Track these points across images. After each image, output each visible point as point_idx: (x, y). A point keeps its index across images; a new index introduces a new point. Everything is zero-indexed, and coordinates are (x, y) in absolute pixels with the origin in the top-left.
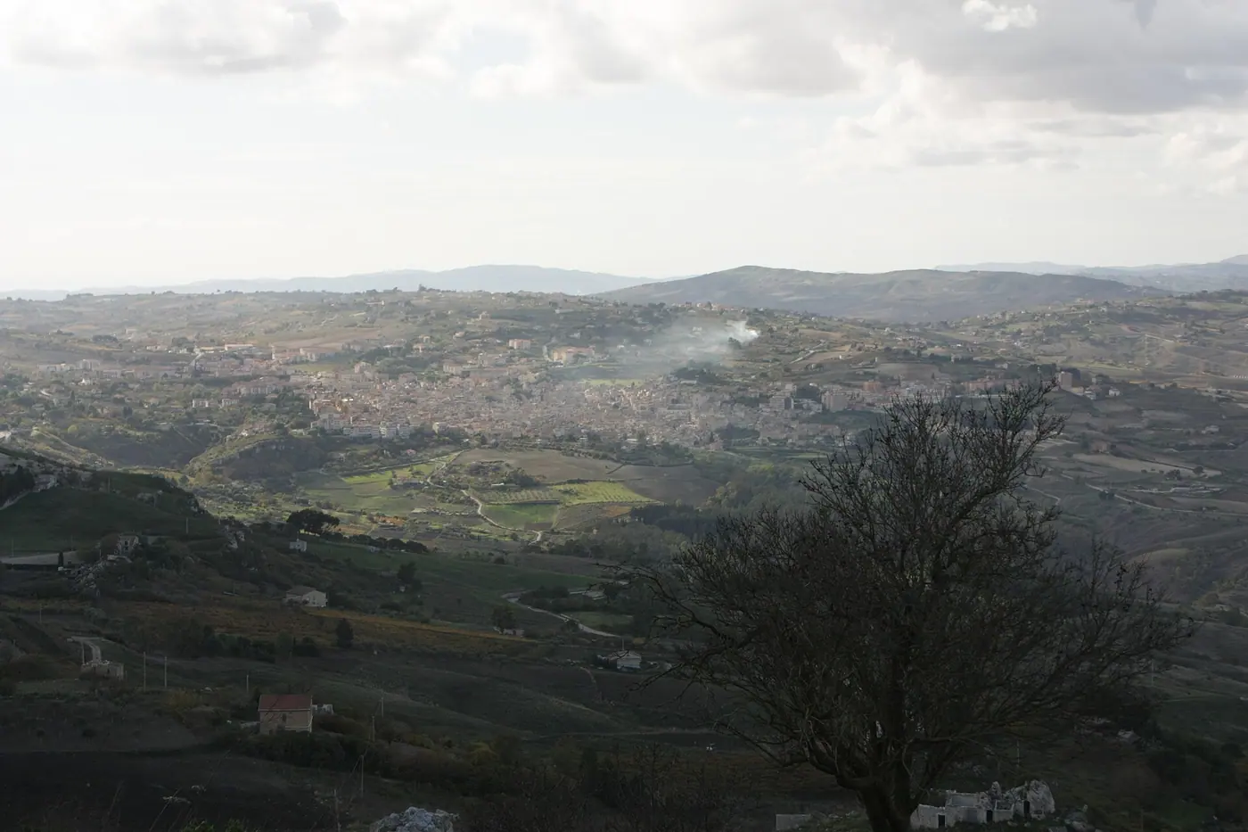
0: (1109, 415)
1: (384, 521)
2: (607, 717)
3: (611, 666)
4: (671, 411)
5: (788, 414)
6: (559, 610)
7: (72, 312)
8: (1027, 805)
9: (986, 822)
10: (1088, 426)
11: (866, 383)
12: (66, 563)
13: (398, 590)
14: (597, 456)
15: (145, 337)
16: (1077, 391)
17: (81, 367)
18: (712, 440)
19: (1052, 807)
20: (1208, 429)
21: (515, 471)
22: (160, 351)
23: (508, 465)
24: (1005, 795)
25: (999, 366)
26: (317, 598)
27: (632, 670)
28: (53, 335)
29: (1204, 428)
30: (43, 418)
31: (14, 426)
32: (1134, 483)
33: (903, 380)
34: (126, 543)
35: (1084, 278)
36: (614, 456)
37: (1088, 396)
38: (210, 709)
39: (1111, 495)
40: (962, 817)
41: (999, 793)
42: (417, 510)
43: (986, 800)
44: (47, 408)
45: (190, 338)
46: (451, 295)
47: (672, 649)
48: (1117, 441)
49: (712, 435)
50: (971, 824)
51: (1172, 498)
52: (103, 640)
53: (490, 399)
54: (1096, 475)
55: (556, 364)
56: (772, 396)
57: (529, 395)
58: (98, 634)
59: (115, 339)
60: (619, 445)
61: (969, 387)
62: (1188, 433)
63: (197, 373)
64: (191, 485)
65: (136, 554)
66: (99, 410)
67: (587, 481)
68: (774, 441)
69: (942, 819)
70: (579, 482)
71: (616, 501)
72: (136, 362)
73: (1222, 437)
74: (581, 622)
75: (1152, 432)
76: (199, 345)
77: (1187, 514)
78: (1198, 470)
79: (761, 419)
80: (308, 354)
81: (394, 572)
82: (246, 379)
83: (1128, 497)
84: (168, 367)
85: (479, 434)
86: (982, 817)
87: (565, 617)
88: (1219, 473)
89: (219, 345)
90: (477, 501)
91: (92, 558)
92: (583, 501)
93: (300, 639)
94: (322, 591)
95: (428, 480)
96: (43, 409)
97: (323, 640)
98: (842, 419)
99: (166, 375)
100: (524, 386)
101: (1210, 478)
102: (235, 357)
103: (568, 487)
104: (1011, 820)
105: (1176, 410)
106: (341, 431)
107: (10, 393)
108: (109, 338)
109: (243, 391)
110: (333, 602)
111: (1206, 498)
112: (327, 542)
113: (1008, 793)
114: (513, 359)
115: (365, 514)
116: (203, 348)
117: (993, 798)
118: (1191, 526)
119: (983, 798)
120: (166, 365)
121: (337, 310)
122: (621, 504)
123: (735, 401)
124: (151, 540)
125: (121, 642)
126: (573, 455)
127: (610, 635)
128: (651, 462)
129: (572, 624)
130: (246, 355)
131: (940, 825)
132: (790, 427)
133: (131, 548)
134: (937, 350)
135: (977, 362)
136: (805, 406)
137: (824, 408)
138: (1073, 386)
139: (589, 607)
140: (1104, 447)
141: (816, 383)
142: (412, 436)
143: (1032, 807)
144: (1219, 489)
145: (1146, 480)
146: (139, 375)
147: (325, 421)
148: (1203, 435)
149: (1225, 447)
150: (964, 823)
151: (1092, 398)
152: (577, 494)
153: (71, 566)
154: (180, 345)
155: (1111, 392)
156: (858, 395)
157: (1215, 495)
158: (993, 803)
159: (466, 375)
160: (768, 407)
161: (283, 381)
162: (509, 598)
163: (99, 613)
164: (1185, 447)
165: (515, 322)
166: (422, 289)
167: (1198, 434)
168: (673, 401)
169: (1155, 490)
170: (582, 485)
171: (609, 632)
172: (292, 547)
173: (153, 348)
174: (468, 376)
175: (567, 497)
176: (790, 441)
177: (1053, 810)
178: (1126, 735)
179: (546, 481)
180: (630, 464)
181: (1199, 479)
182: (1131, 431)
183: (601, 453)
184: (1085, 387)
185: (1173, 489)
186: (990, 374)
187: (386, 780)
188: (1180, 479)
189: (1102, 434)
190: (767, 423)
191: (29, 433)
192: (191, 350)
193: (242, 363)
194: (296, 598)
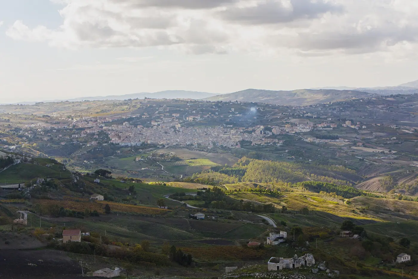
0: (363, 134)
1: (132, 173)
2: (192, 235)
3: (195, 218)
4: (224, 136)
5: (261, 136)
6: (181, 200)
7: (37, 108)
8: (306, 261)
9: (292, 268)
10: (356, 138)
11: (286, 126)
12: (21, 187)
13: (129, 195)
14: (200, 151)
15: (59, 115)
16: (353, 127)
17: (38, 125)
18: (237, 145)
19: (314, 262)
20: (393, 138)
21: (174, 156)
22: (63, 120)
23: (172, 154)
24: (299, 259)
25: (328, 119)
26: (101, 198)
27: (202, 219)
28: (30, 115)
29: (392, 138)
30: (26, 142)
31: (17, 144)
32: (370, 156)
33: (298, 124)
34: (40, 181)
35: (356, 91)
36: (206, 150)
37: (356, 128)
38: (48, 235)
39: (363, 160)
40: (284, 266)
41: (297, 258)
42: (143, 169)
43: (292, 261)
44: (27, 138)
45: (72, 115)
46: (155, 100)
47: (215, 212)
48: (365, 142)
49: (237, 143)
50: (287, 269)
51: (383, 160)
52: (29, 212)
53: (166, 133)
54: (358, 153)
55: (187, 121)
56: (256, 130)
57: (179, 131)
58: (27, 210)
59: (49, 116)
60: (207, 147)
61: (319, 126)
62: (387, 140)
63: (74, 126)
64: (72, 162)
65: (43, 184)
66: (43, 139)
67: (197, 158)
68: (257, 144)
69: (278, 267)
70: (194, 159)
71: (206, 165)
72: (56, 123)
73: (397, 140)
74: (188, 204)
75: (376, 139)
76: (75, 117)
77: (386, 165)
78: (390, 151)
79: (253, 137)
80: (109, 120)
81: (127, 189)
82: (89, 128)
83: (368, 160)
84: (65, 125)
85: (162, 144)
86: (291, 266)
87: (183, 202)
88: (396, 152)
89: (81, 117)
90: (162, 165)
91: (29, 186)
92: (195, 165)
93: (92, 211)
94: (102, 195)
95: (146, 159)
96: (26, 139)
97: (101, 211)
98: (278, 137)
99: (64, 127)
100: (177, 128)
101: (394, 153)
102: (86, 121)
103: (191, 160)
104: (300, 267)
105: (383, 132)
106: (119, 144)
107: (16, 134)
108: (47, 116)
109: (88, 132)
110: (105, 199)
111: (393, 160)
112: (107, 179)
113: (299, 258)
114: (174, 120)
115: (126, 170)
116: (76, 118)
117: (295, 260)
118: (388, 169)
119: (291, 260)
120: (65, 124)
121: (118, 106)
122: (208, 166)
123: (245, 132)
124: (48, 180)
125: (34, 213)
126: (192, 150)
127: (196, 208)
128: (217, 152)
129: (185, 204)
130: (89, 120)
131: (277, 269)
132: (262, 140)
133: (41, 182)
134: (309, 114)
135: (321, 118)
136: (267, 133)
137: (273, 134)
138: (352, 125)
139: (191, 199)
140: (361, 144)
141: (270, 126)
142: (141, 145)
143: (307, 262)
144: (396, 157)
145: (374, 155)
146: (56, 127)
147: (114, 141)
148: (392, 140)
149: (398, 143)
150: (285, 268)
151: (357, 129)
152: (193, 163)
153: (23, 188)
154: (69, 118)
155: (363, 127)
156: (284, 129)
157: (395, 159)
158: (295, 261)
159: (159, 125)
160: (255, 133)
161: (101, 128)
162: (166, 196)
163: (29, 203)
164: (386, 144)
165: (174, 108)
166: (146, 98)
167: (390, 140)
168: (225, 132)
169: (377, 158)
170: (195, 160)
171: (196, 207)
172: (95, 181)
173: (61, 119)
174: (159, 126)
175: (190, 163)
176: (262, 144)
177: (314, 263)
178: (356, 236)
179: (184, 159)
180: (210, 153)
181: (390, 154)
182: (369, 139)
183: (202, 149)
184: (355, 125)
185: (382, 157)
186: (325, 122)
187: (104, 257)
188: (384, 154)
189: (361, 140)
190: (254, 139)
191: (21, 146)
192: (73, 119)
193: (88, 123)
194: (93, 198)
